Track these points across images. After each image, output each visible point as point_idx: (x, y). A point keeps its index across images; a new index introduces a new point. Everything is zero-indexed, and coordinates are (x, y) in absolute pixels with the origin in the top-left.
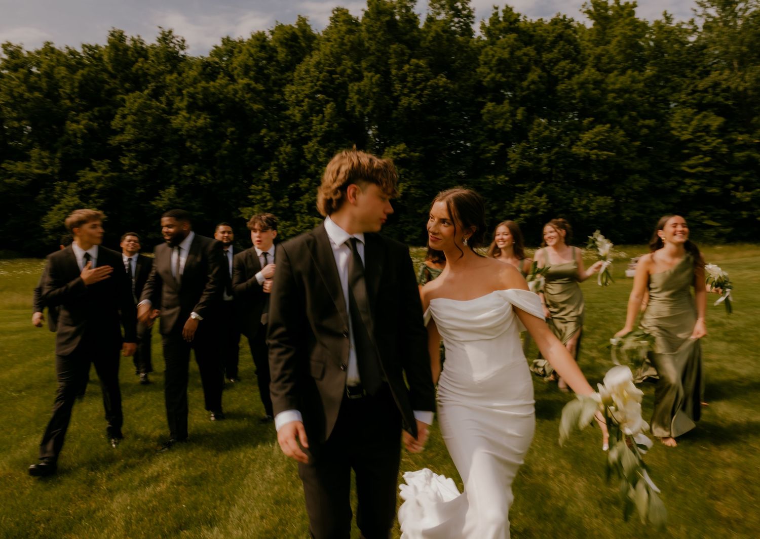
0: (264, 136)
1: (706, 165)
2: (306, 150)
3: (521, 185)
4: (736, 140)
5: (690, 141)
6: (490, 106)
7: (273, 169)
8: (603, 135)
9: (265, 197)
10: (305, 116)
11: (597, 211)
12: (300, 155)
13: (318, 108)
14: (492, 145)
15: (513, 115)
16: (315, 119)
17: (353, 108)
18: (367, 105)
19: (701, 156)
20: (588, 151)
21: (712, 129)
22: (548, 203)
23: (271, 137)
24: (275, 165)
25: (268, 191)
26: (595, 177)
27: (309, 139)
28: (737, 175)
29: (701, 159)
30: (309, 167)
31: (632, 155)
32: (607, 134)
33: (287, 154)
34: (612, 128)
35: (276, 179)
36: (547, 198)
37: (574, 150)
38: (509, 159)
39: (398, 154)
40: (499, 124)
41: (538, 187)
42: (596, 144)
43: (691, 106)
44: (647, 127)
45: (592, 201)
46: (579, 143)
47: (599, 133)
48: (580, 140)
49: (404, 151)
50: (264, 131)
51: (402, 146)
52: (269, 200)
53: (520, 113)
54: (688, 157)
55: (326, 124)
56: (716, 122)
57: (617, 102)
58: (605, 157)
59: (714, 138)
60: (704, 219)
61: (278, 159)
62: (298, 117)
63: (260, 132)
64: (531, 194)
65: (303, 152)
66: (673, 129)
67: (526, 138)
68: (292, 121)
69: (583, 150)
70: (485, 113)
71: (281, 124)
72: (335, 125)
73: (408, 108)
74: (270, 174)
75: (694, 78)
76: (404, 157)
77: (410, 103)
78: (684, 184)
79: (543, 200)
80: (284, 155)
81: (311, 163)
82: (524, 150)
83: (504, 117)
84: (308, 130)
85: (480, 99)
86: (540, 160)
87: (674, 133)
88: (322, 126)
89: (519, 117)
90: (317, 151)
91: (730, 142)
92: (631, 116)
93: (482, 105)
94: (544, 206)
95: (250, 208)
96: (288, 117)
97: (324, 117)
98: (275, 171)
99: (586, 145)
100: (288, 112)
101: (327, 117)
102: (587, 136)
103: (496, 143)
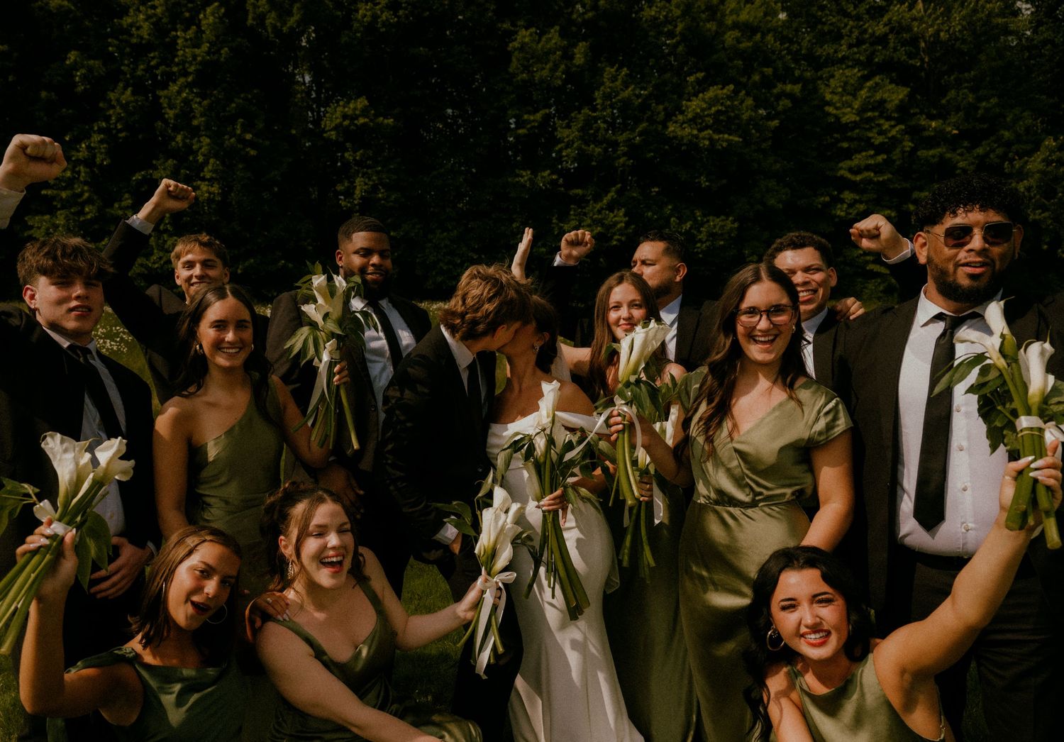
0: (75, 66)
1: (877, 169)
2: (164, 102)
3: (579, 191)
4: (924, 129)
5: (856, 125)
6: (524, 36)
7: (96, 138)
8: (722, 104)
9: (81, 194)
10: (160, 29)
11: (708, 244)
12: (155, 110)
13: (187, 15)
14: (529, 113)
15: (568, 56)
16: (182, 36)
17: (261, 18)
18: (290, 14)
19: (872, 152)
20: (695, 132)
21: (889, 106)
22: (628, 224)
23: (90, 70)
24: (100, 131)
25: (85, 183)
26: (704, 182)
27: (170, 78)
28: (921, 189)
29: (872, 157)
30: (174, 139)
31: (764, 145)
32: (729, 103)
33: (125, 107)
34: (736, 92)
35: (102, 159)
36: (625, 215)
37: (671, 129)
38: (560, 141)
39: (353, 118)
40: (542, 73)
41: (612, 194)
42: (710, 121)
43: (858, 63)
44: (790, 96)
45: (702, 225)
46: (680, 117)
47: (715, 100)
48: (682, 112)
49: (365, 112)
50: (72, 56)
51: (362, 102)
52: (89, 201)
53: (580, 54)
54: (848, 154)
55: (205, 47)
56: (896, 95)
57: (743, 45)
58: (725, 144)
59: (893, 123)
60: (867, 262)
61: (107, 119)
62: (146, 31)
63: (66, 59)
64: (598, 206)
65: (160, 107)
66: (829, 104)
67: (589, 101)
68: (134, 41)
69: (688, 130)
70: (515, 49)
71: (110, 45)
72: (225, 51)
73: (371, 28)
74: (88, 147)
75: (858, 18)
76: (364, 125)
77: (375, 17)
78: (842, 201)
79: (620, 217)
80: (118, 109)
81: (176, 129)
82: (588, 123)
83: (552, 58)
84: (167, 60)
85: (507, 26)
86: (615, 144)
87: (830, 109)
88: (197, 51)
89: (579, 59)
90: (187, 102)
91: (915, 131)
92: (763, 75)
93: (510, 35)
94: (620, 229)
95: (47, 217)
96: (127, 31)
97: (200, 31)
98: (101, 142)
99: (693, 121)
100: (127, 21)
101: (208, 34)
102: (694, 105)
103: (536, 111)
